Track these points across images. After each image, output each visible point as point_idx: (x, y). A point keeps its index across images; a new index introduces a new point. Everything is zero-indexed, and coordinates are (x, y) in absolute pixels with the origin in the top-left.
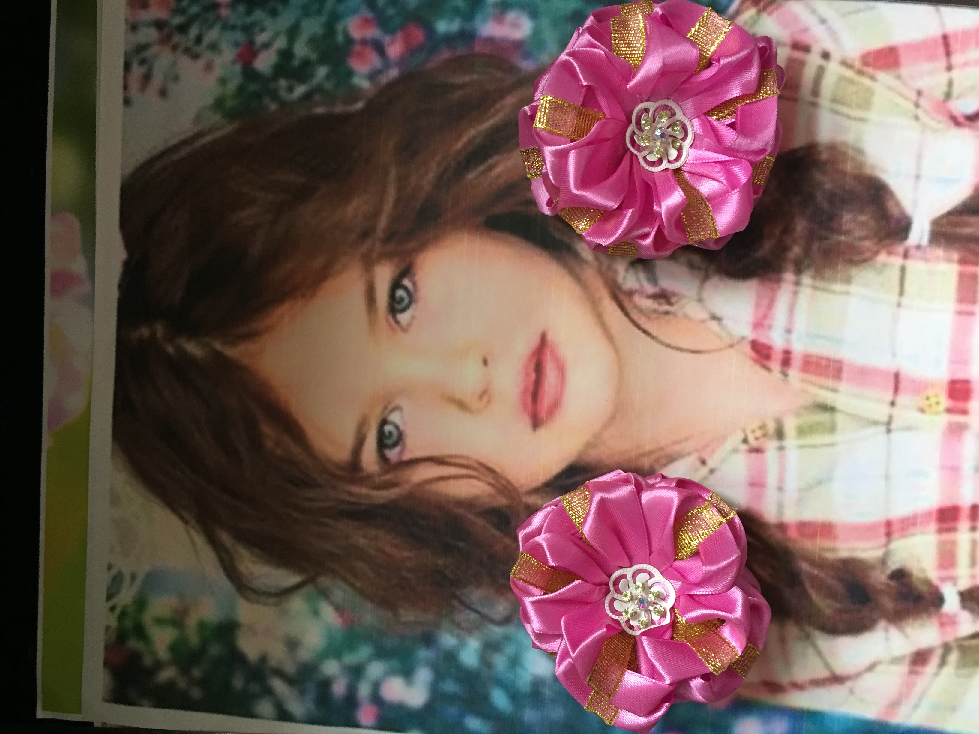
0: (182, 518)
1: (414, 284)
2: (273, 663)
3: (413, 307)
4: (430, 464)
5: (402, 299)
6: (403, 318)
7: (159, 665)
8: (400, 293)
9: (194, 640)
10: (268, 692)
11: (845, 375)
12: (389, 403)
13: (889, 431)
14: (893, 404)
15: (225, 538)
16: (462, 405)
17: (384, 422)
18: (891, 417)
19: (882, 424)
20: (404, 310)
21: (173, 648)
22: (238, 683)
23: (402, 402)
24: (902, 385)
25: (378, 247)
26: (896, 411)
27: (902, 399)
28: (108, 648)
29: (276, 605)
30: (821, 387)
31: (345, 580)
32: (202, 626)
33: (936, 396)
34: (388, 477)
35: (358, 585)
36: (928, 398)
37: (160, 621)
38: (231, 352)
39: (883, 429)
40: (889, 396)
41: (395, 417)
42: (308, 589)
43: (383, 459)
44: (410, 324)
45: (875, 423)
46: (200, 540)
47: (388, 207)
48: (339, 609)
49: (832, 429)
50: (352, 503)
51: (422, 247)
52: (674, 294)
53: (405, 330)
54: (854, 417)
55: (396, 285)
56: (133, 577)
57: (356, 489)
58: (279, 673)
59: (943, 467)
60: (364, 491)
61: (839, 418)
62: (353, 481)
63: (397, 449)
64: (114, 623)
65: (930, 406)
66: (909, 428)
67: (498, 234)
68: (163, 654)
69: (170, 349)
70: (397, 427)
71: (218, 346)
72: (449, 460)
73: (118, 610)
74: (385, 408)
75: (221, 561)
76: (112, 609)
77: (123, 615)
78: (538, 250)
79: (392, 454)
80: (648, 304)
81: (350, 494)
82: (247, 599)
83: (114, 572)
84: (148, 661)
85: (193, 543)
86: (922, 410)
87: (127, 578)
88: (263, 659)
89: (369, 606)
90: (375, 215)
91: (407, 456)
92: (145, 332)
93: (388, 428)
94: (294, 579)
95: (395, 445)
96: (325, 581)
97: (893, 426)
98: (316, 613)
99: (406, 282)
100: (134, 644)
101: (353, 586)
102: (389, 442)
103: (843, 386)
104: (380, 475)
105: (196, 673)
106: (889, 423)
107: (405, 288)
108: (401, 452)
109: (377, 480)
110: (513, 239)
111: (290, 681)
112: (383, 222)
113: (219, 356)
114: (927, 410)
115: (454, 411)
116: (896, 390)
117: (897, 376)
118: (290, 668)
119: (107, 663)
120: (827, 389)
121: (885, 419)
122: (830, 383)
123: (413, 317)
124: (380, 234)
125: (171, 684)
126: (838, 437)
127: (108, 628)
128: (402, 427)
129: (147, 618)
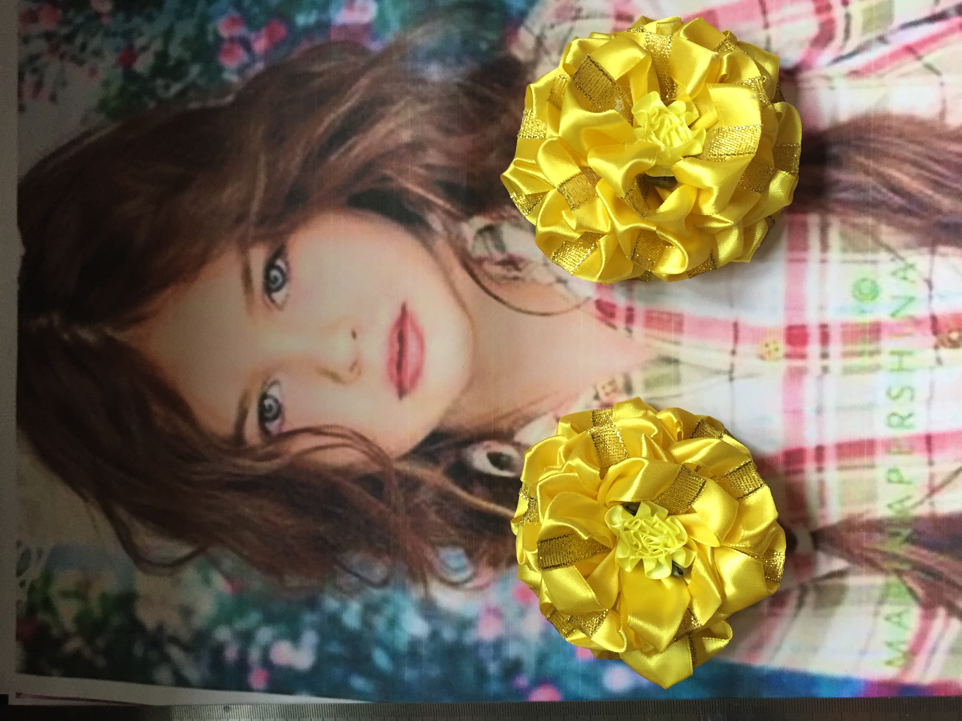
0: (81, 495)
1: (287, 264)
2: (170, 631)
3: (287, 285)
4: (308, 434)
5: (276, 279)
6: (278, 296)
7: (66, 636)
8: (274, 273)
9: (97, 611)
10: (166, 659)
11: (686, 327)
12: (268, 378)
13: (731, 379)
14: (733, 353)
15: (122, 512)
16: (335, 377)
17: (264, 396)
18: (732, 366)
19: (725, 372)
20: (278, 289)
21: (79, 620)
22: (138, 650)
23: (278, 376)
24: (742, 334)
25: (252, 231)
26: (737, 360)
27: (743, 348)
28: (20, 622)
29: (170, 575)
30: (664, 340)
31: (233, 549)
32: (104, 597)
33: (775, 342)
34: (271, 448)
35: (246, 553)
36: (767, 345)
37: (66, 595)
38: (121, 336)
39: (726, 377)
40: (730, 346)
41: (274, 391)
42: (200, 559)
43: (264, 431)
44: (284, 302)
45: (718, 372)
46: (100, 517)
47: (259, 193)
48: (228, 577)
49: (677, 380)
50: (238, 475)
51: (293, 228)
52: (521, 260)
53: (280, 308)
54: (697, 368)
55: (270, 265)
56: (40, 553)
57: (240, 461)
58: (175, 640)
59: (786, 411)
60: (248, 463)
61: (683, 370)
62: (238, 454)
63: (277, 422)
64: (24, 598)
65: (769, 353)
66: (750, 376)
67: (360, 212)
68: (69, 625)
69: (66, 337)
70: (276, 401)
71: (109, 331)
72: (326, 430)
73: (27, 586)
74: (265, 383)
75: (119, 535)
76: (22, 584)
77: (32, 589)
78: (395, 225)
79: (273, 427)
80: (497, 270)
81: (235, 466)
82: (145, 571)
83: (22, 549)
84: (55, 632)
85: (93, 519)
86: (762, 357)
87: (34, 556)
88: (160, 628)
89: (256, 573)
90: (248, 200)
91: (287, 428)
92: (43, 321)
93: (267, 402)
94: (186, 550)
95: (275, 418)
96: (214, 551)
97: (735, 374)
98: (207, 581)
99: (280, 263)
100: (42, 617)
101: (241, 555)
102: (269, 415)
103: (686, 339)
104: (263, 447)
105: (101, 643)
106: (731, 372)
107: (279, 268)
108: (281, 424)
109: (261, 452)
110: (373, 216)
111: (186, 648)
112: (255, 207)
113: (110, 341)
114: (767, 356)
115: (328, 383)
116: (736, 338)
117: (735, 326)
118: (185, 635)
119: (19, 636)
120: (670, 342)
121: (727, 368)
122: (673, 336)
123: (287, 296)
124: (253, 218)
125: (77, 655)
126: (684, 388)
127: (18, 603)
128: (280, 401)
129: (54, 590)
